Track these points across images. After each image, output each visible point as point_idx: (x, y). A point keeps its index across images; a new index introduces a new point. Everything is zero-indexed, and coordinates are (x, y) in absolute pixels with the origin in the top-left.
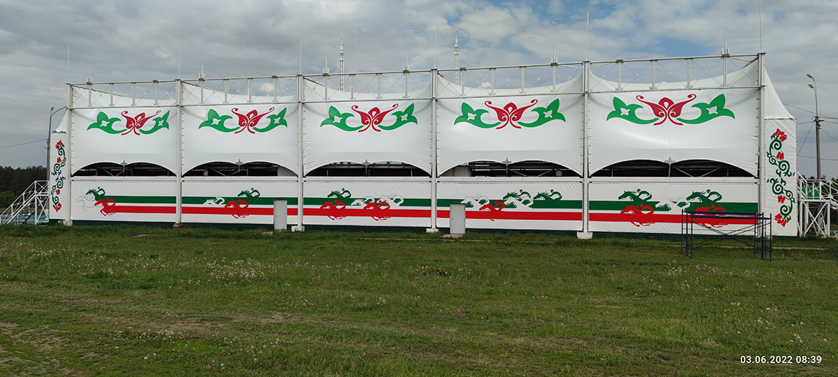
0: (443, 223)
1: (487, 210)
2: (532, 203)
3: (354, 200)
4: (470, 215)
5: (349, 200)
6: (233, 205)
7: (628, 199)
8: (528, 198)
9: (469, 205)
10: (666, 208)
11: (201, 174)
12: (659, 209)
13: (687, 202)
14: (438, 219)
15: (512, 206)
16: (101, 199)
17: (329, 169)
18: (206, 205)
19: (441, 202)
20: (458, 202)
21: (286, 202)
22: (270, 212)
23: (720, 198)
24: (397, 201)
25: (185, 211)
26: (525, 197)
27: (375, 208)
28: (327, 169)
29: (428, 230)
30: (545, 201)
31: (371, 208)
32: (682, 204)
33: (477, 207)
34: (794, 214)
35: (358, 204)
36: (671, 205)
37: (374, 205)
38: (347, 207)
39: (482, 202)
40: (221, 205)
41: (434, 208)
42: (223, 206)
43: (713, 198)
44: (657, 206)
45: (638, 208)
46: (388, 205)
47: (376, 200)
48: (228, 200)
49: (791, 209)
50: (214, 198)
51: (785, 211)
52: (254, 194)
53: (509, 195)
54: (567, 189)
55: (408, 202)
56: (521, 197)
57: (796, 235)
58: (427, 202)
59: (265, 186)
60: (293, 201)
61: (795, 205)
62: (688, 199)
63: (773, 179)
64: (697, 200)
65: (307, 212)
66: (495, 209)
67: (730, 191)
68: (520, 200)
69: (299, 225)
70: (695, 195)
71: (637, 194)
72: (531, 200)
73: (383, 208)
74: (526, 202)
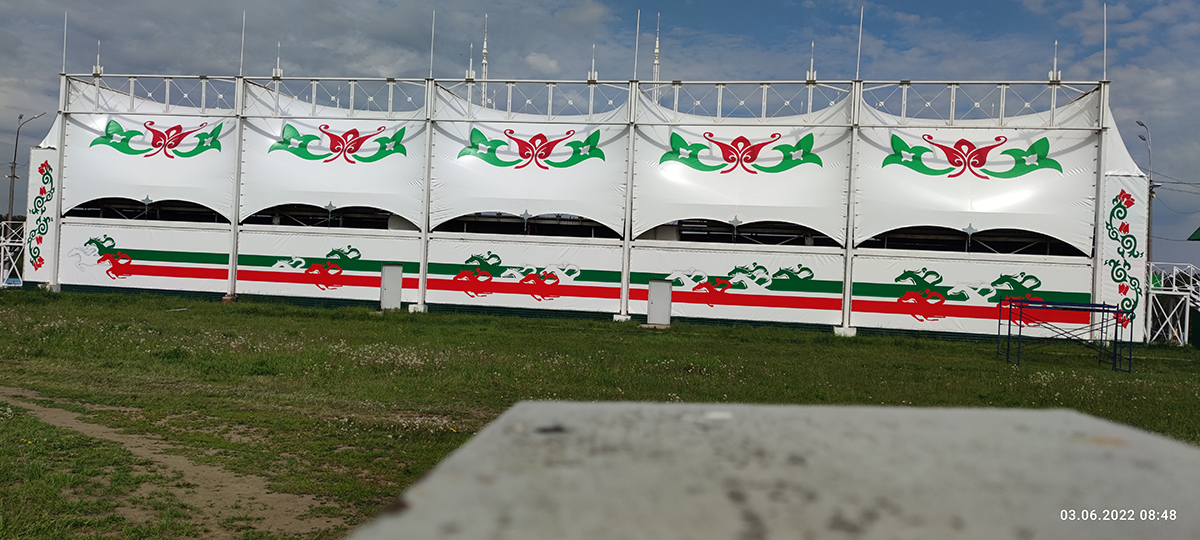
0: (638, 307)
1: (704, 290)
2: (769, 283)
3: (504, 269)
4: (677, 297)
5: (498, 270)
6: (319, 270)
7: (909, 282)
8: (763, 275)
9: (677, 282)
10: (962, 296)
11: (269, 222)
12: (952, 298)
13: (992, 288)
14: (629, 301)
15: (740, 285)
16: (108, 253)
17: (467, 222)
18: (275, 268)
19: (635, 277)
20: (660, 278)
21: (401, 268)
22: (375, 282)
23: (1039, 285)
24: (570, 272)
25: (242, 276)
26: (760, 274)
27: (537, 282)
28: (464, 222)
29: (616, 317)
30: (789, 280)
31: (531, 282)
32: (984, 292)
33: (689, 286)
34: (1139, 311)
35: (511, 276)
36: (969, 292)
37: (535, 277)
38: (494, 279)
39: (697, 278)
40: (300, 270)
41: (624, 286)
42: (303, 271)
43: (1028, 284)
44: (949, 293)
45: (922, 295)
46: (556, 277)
47: (539, 270)
48: (311, 263)
49: (1136, 303)
50: (289, 259)
52: (352, 255)
53: (737, 270)
54: (822, 264)
55: (586, 275)
56: (755, 273)
57: (1141, 340)
58: (616, 276)
59: (368, 244)
60: (413, 267)
61: (1142, 299)
62: (993, 284)
63: (1112, 261)
64: (1006, 286)
65: (432, 285)
66: (715, 290)
67: (1053, 275)
68: (753, 277)
69: (420, 303)
70: (1003, 279)
71: (922, 275)
72: (769, 278)
73: (549, 282)
74: (761, 281)
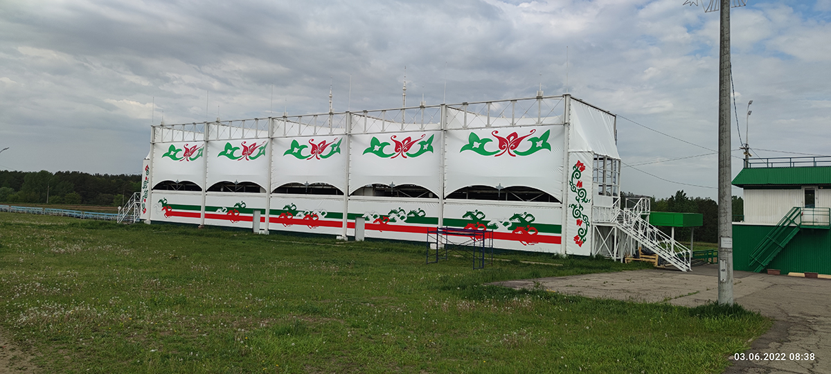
0: (351, 232)
1: (378, 223)
2: (406, 219)
3: (298, 212)
4: (368, 227)
5: (295, 212)
7: (469, 218)
8: (403, 215)
9: (367, 219)
10: (495, 227)
11: (215, 190)
12: (490, 227)
13: (510, 222)
14: (348, 229)
15: (393, 220)
16: (165, 206)
18: (217, 213)
19: (351, 216)
20: (360, 216)
21: (260, 212)
22: (250, 219)
23: (533, 220)
24: (323, 214)
25: (207, 216)
26: (402, 214)
27: (310, 220)
30: (415, 217)
31: (308, 219)
32: (506, 224)
33: (372, 221)
34: (588, 236)
35: (300, 216)
36: (498, 224)
37: (309, 216)
38: (294, 218)
39: (375, 216)
40: (225, 213)
41: (344, 220)
42: (226, 214)
43: (528, 219)
44: (488, 224)
45: (475, 226)
46: (317, 216)
47: (311, 212)
48: (229, 210)
49: (586, 231)
50: (221, 208)
51: (582, 233)
52: (243, 206)
53: (392, 212)
54: (429, 208)
55: (330, 215)
56: (399, 213)
57: (589, 255)
58: (341, 215)
59: (250, 200)
60: (263, 211)
61: (589, 228)
62: (510, 219)
63: (573, 205)
64: (517, 221)
65: (272, 220)
66: (383, 223)
67: (541, 213)
68: (399, 216)
69: (266, 230)
70: (516, 216)
71: (475, 214)
72: (406, 216)
73: (315, 219)
74: (402, 218)
